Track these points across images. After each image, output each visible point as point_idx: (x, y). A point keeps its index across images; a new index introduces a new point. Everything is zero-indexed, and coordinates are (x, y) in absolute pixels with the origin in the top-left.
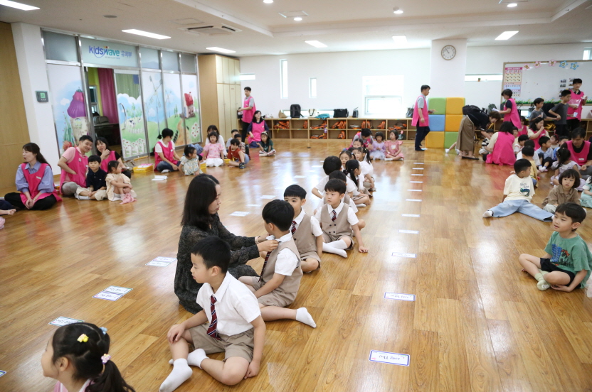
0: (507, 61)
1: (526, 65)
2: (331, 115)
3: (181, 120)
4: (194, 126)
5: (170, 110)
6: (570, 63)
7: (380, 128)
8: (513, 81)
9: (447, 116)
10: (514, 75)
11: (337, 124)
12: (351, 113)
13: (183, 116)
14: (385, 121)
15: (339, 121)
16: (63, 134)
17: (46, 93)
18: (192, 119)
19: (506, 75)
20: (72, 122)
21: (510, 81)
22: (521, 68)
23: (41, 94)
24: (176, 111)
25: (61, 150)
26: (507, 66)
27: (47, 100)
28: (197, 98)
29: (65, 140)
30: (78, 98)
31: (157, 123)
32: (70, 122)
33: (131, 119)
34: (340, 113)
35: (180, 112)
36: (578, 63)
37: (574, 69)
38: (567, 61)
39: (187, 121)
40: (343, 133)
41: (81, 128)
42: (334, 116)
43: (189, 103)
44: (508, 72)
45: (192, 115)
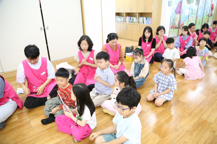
3: (207, 17)
4: (211, 20)
5: (205, 12)
13: (208, 15)
16: (172, 21)
17: (171, 2)
18: (211, 17)
20: (175, 16)
24: (207, 13)
25: (170, 28)
27: (171, 5)
28: (215, 6)
29: (172, 23)
31: (200, 18)
33: (192, 16)
35: (208, 13)
39: (209, 18)
41: (177, 19)
43: (212, 9)
45: (211, 15)
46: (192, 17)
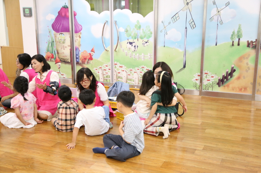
16: (46, 45)
20: (56, 37)
23: (26, 10)
27: (30, 15)
29: (48, 51)
30: (63, 14)
31: (182, 51)
32: (53, 36)
41: (64, 43)
46: (131, 43)
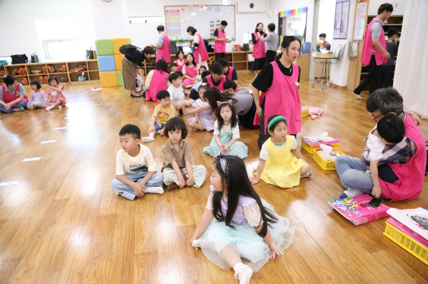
0: (166, 5)
1: (182, 8)
2: (9, 61)
6: (214, 7)
7: (61, 71)
8: (174, 22)
9: (116, 56)
10: (174, 17)
11: (16, 70)
12: (30, 59)
14: (65, 64)
15: (18, 67)
19: (167, 17)
21: (171, 22)
22: (179, 11)
26: (167, 9)
34: (18, 59)
36: (220, 7)
37: (218, 12)
38: (212, 5)
40: (25, 79)
42: (12, 63)
44: (169, 14)
